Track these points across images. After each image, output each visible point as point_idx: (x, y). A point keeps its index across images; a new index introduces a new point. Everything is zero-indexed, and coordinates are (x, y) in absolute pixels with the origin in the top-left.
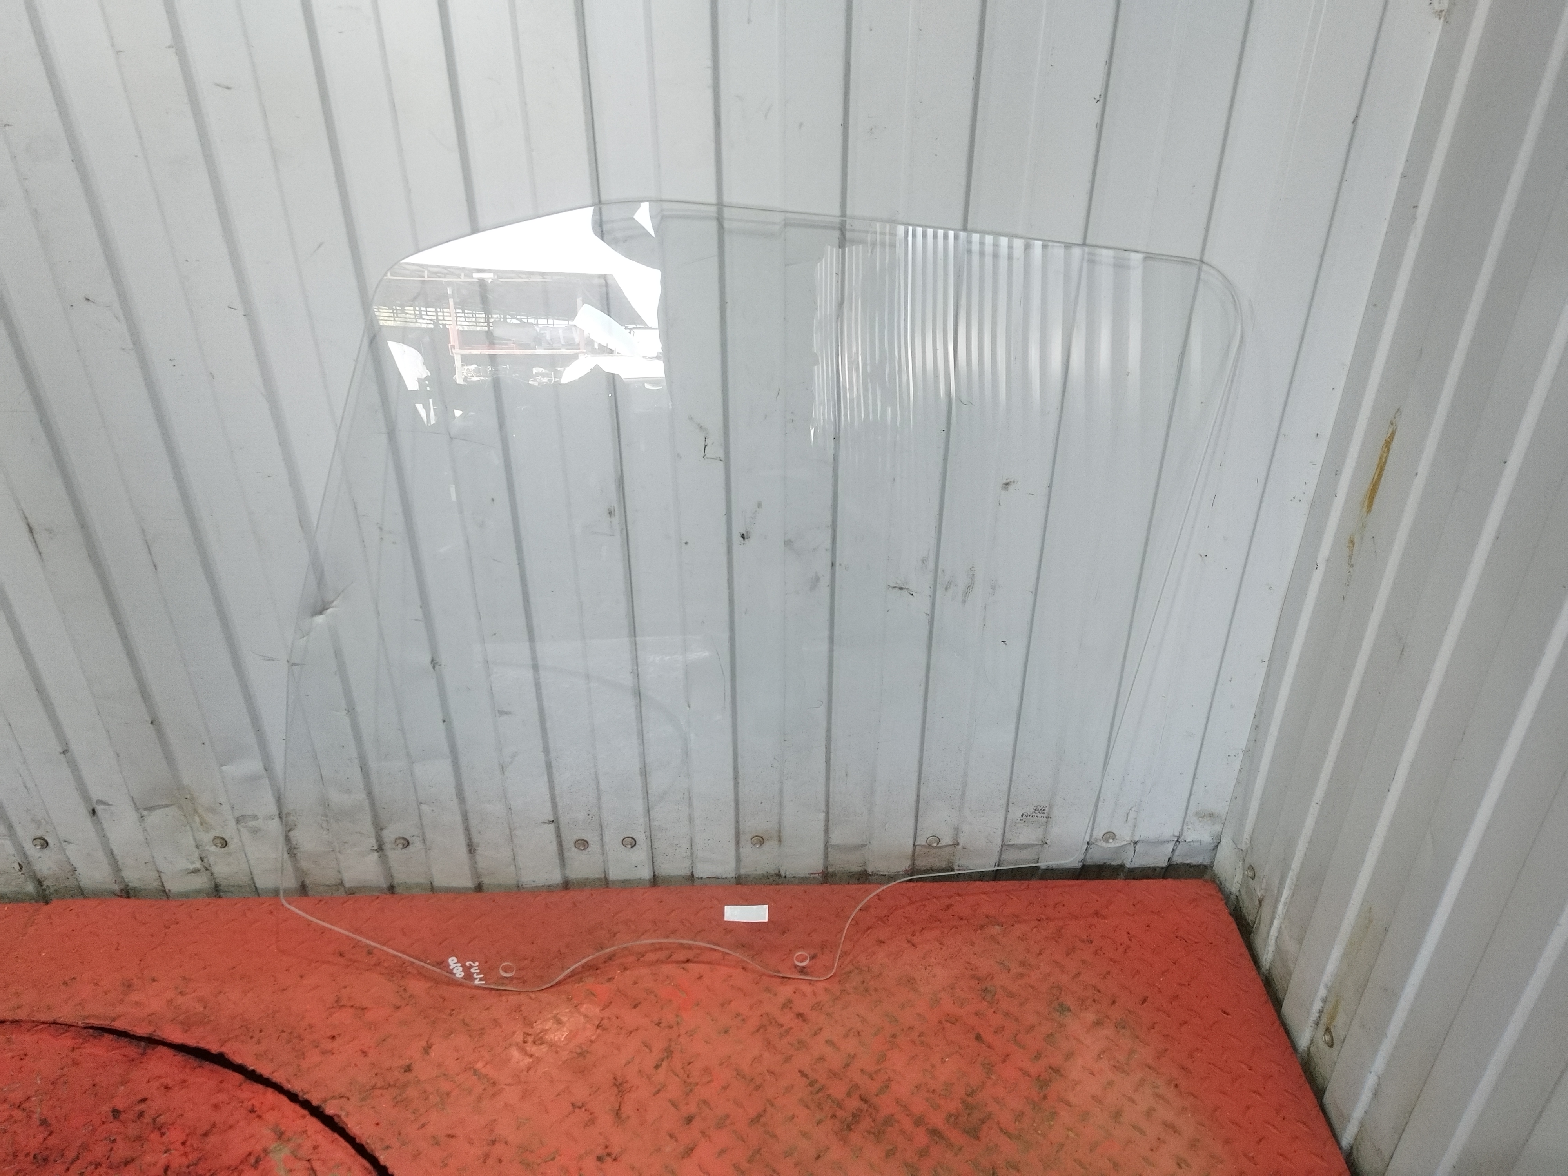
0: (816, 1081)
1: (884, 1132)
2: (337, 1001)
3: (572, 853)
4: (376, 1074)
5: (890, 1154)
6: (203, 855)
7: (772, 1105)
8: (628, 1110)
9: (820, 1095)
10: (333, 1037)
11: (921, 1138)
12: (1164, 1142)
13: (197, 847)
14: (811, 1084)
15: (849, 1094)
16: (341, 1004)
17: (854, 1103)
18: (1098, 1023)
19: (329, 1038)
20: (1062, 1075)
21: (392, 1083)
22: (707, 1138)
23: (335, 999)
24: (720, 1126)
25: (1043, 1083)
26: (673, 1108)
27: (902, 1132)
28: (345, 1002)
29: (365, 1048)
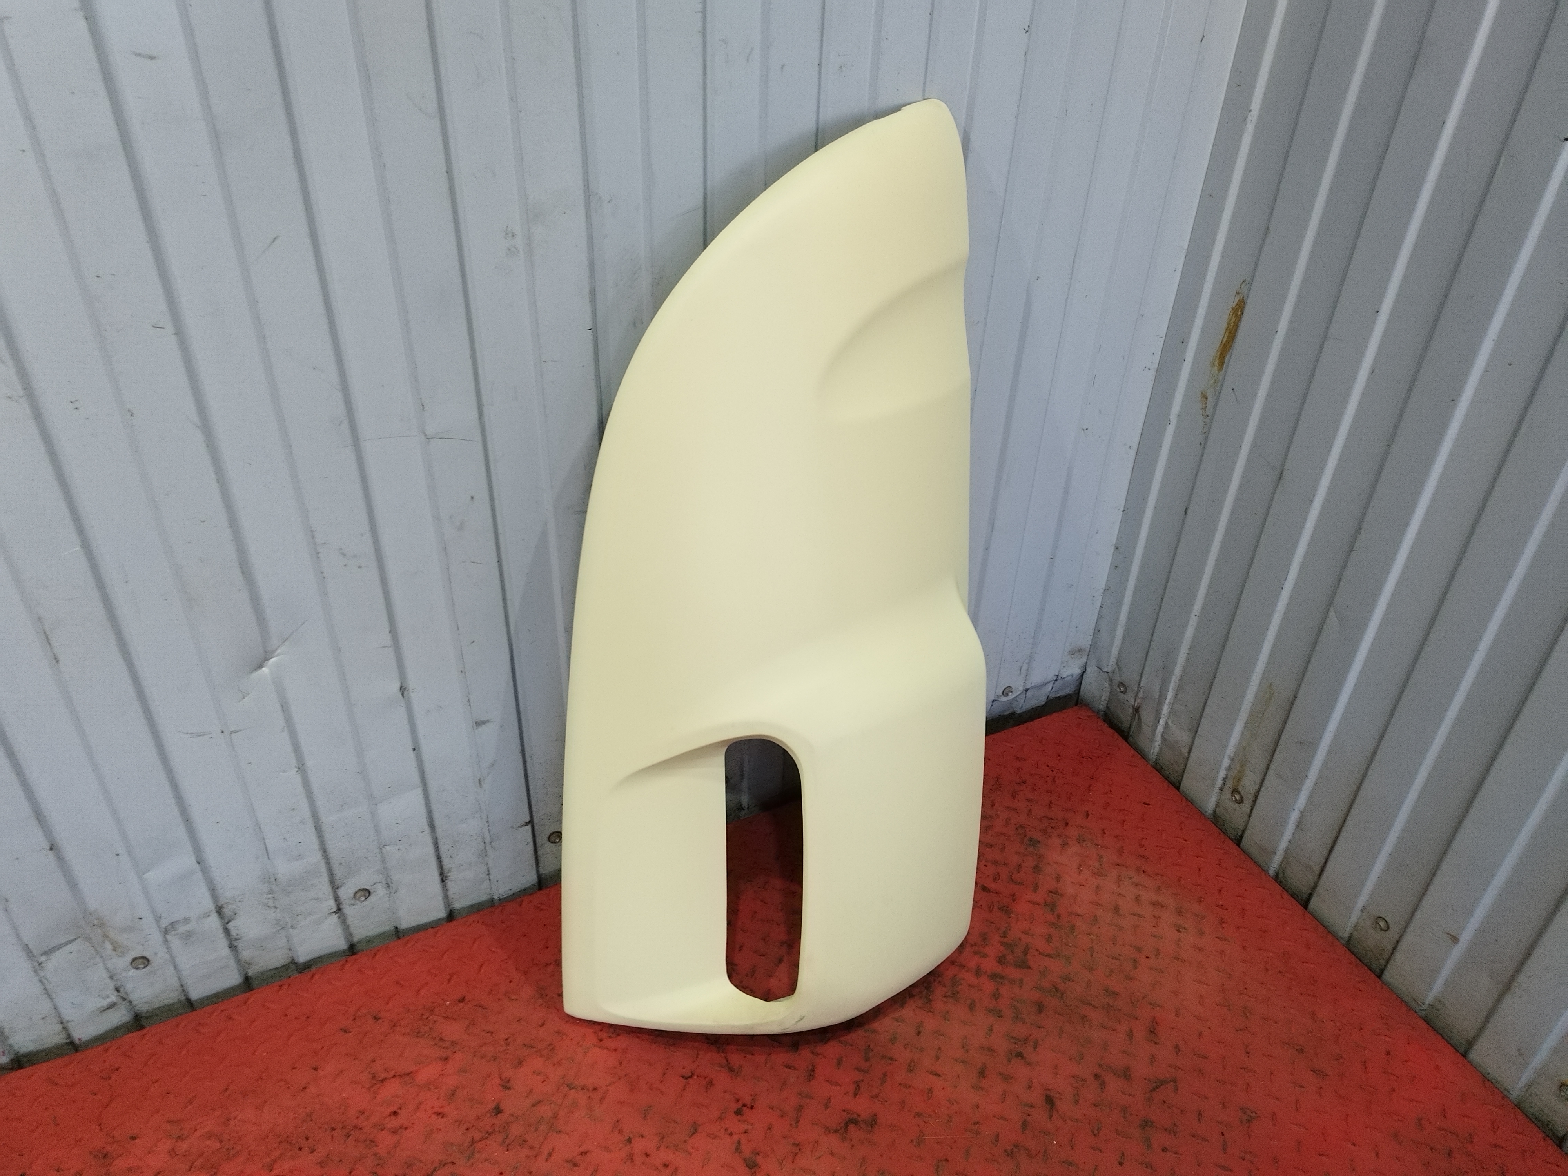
1: (959, 992)
2: (374, 1078)
3: (542, 850)
4: (467, 1129)
5: (972, 1007)
6: (119, 984)
10: (395, 1113)
11: (989, 986)
12: (1160, 918)
13: (111, 978)
16: (381, 1078)
18: (1064, 845)
19: (390, 1115)
20: (1061, 895)
21: (489, 1130)
23: (371, 1076)
25: (1052, 907)
27: (971, 986)
28: (383, 1075)
29: (438, 1110)
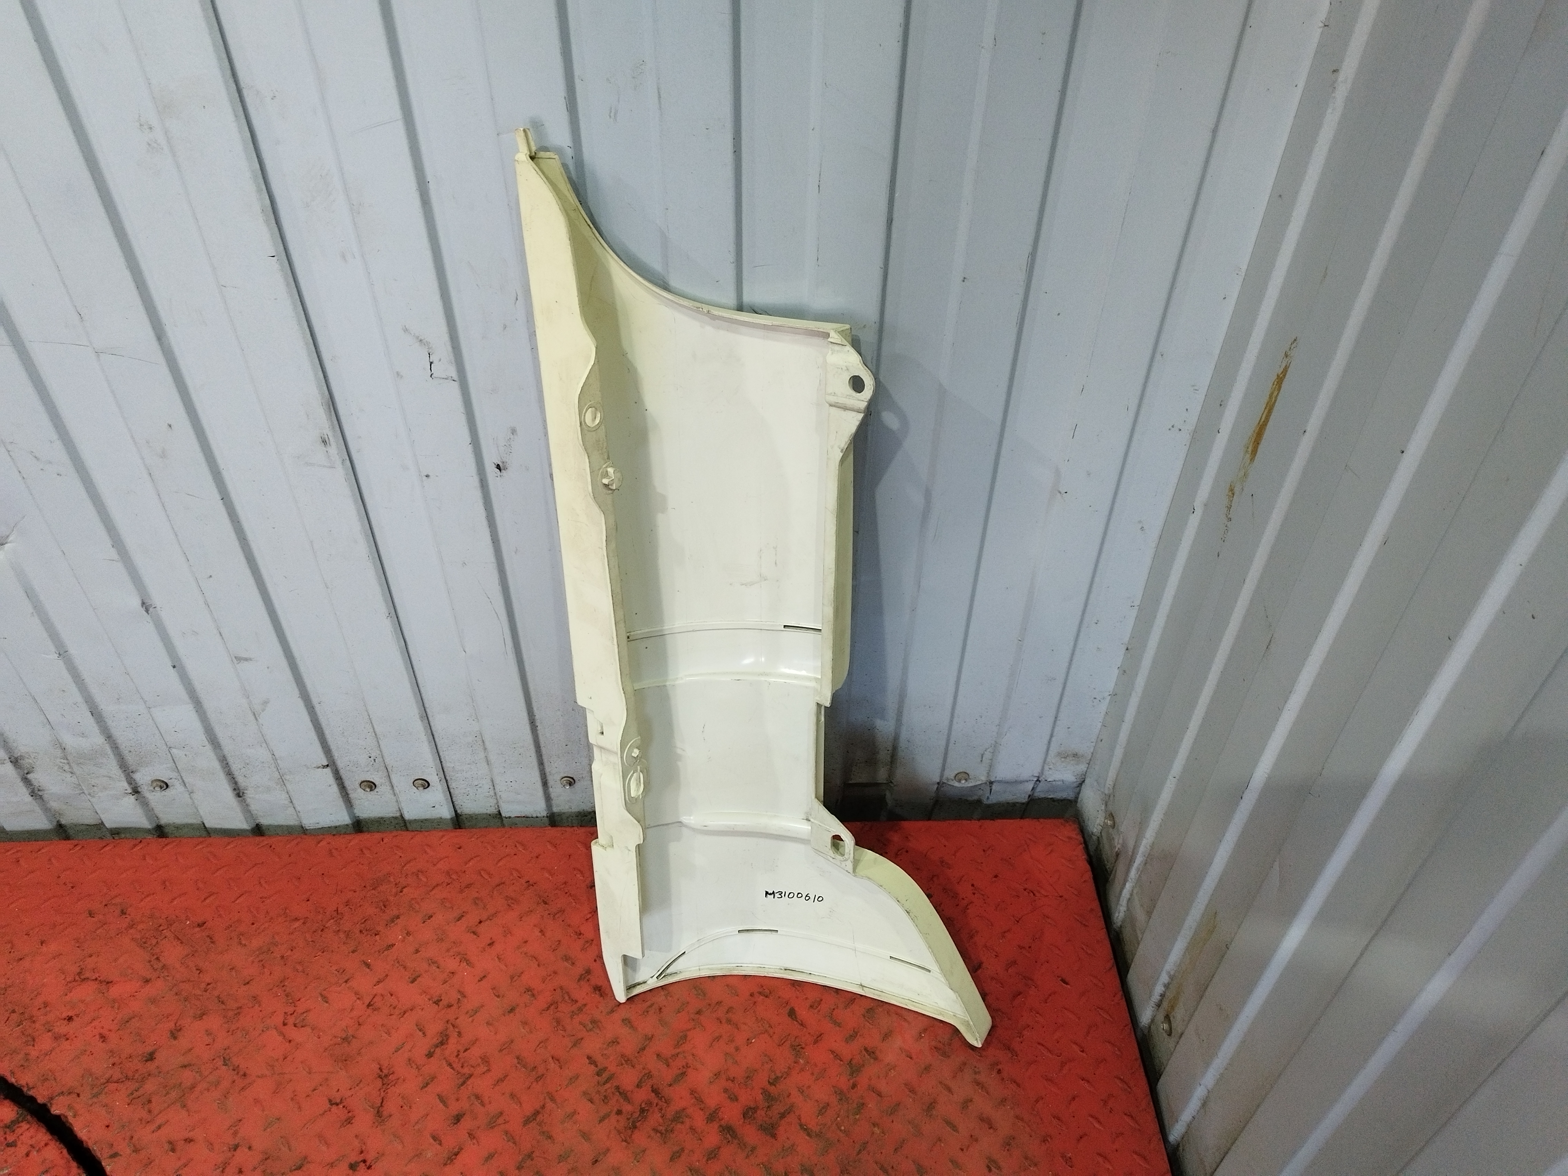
0: (605, 1069)
1: (672, 1131)
2: (79, 974)
3: (359, 795)
4: (113, 1065)
5: (675, 1157)
7: (553, 1099)
8: (391, 1107)
9: (608, 1085)
10: (70, 1019)
11: (713, 1138)
12: (976, 1140)
14: (599, 1074)
15: (638, 1086)
16: (82, 977)
17: (642, 1096)
19: (65, 1019)
20: (876, 1059)
21: (130, 1074)
22: (475, 1141)
23: (78, 970)
24: (491, 1125)
25: (855, 1068)
26: (441, 1105)
27: (692, 1129)
28: (87, 974)
29: (105, 1032)
